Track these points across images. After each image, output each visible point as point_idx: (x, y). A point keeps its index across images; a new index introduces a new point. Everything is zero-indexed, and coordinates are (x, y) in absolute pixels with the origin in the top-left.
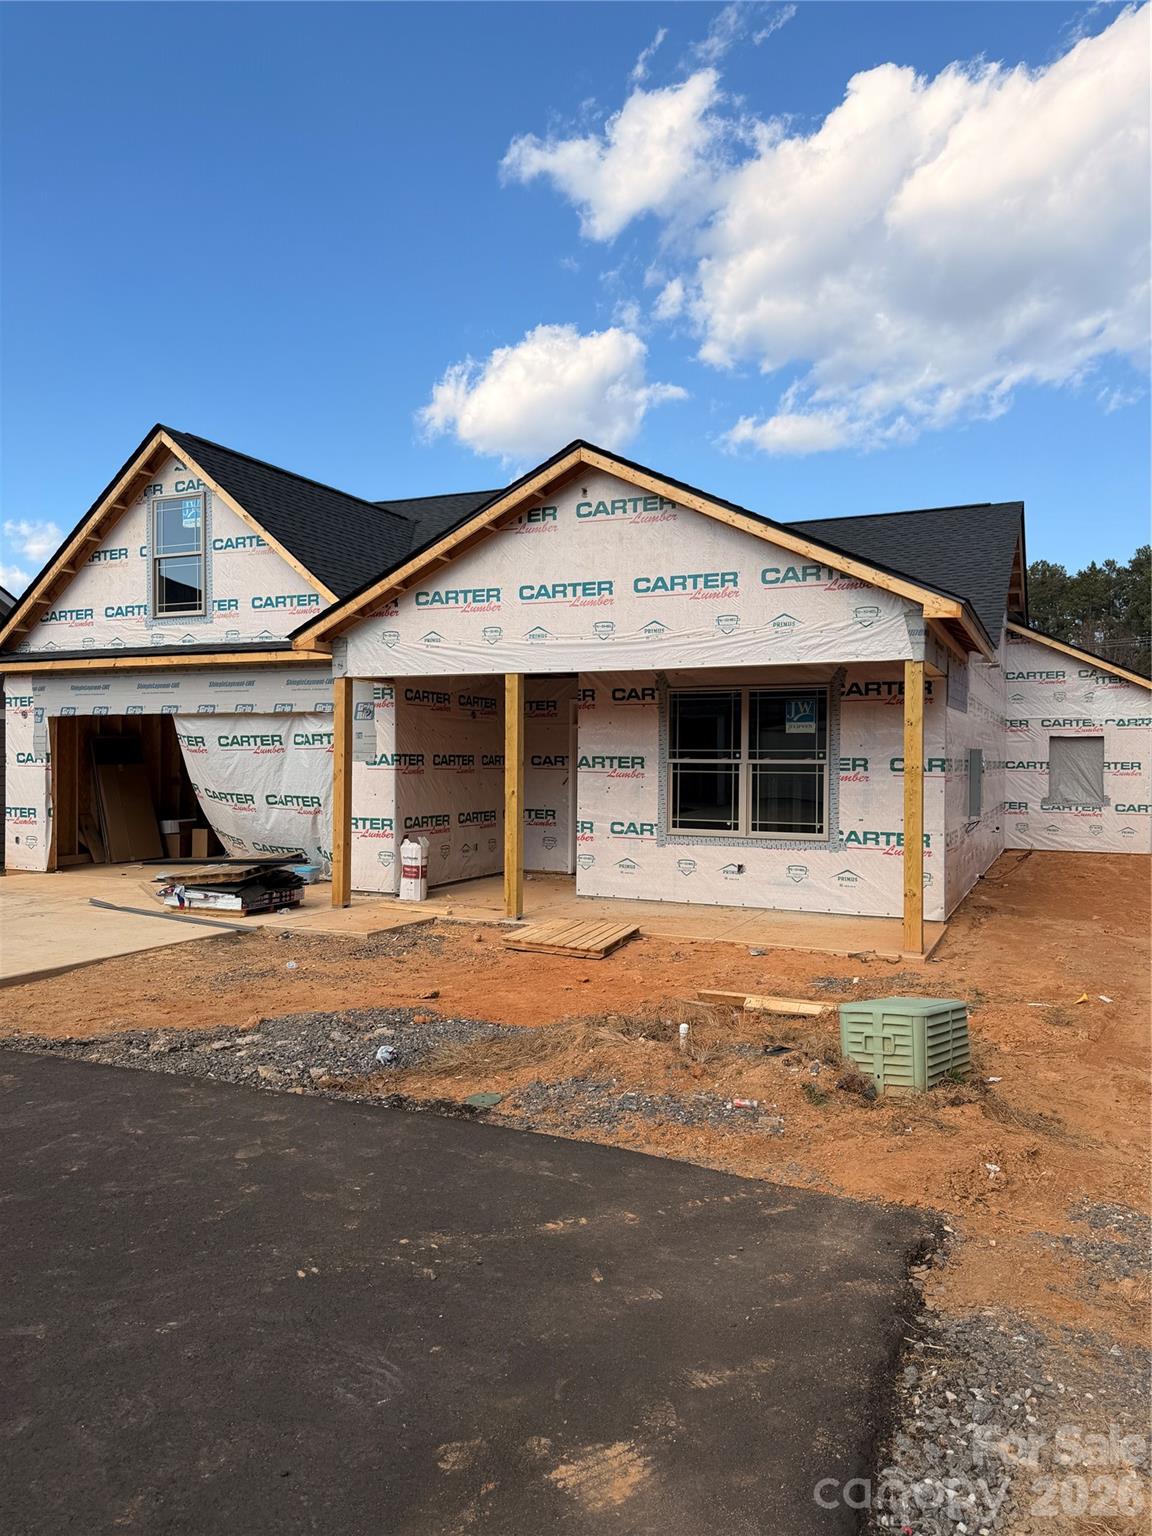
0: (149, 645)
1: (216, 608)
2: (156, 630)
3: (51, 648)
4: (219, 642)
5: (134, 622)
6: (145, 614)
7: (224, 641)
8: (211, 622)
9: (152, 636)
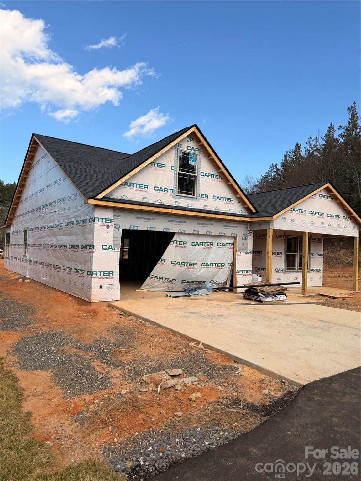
0: (174, 205)
1: (200, 196)
2: (177, 200)
3: (124, 198)
4: (201, 208)
5: (168, 195)
6: (173, 193)
7: (203, 209)
8: (199, 201)
9: (175, 202)
